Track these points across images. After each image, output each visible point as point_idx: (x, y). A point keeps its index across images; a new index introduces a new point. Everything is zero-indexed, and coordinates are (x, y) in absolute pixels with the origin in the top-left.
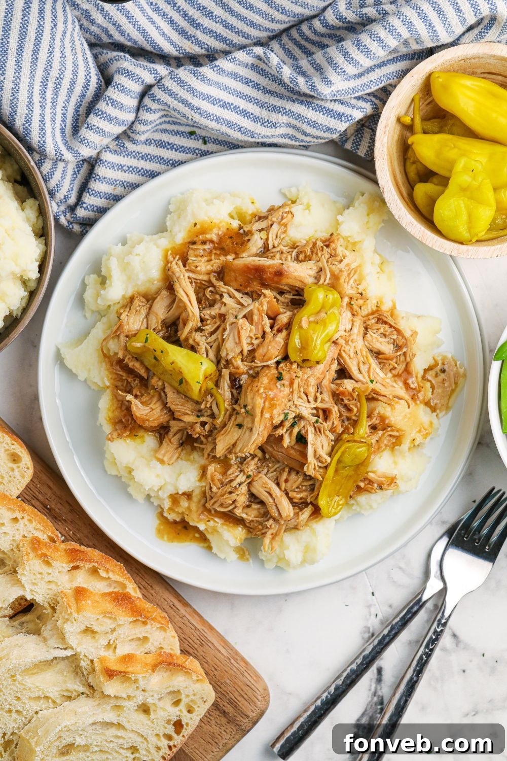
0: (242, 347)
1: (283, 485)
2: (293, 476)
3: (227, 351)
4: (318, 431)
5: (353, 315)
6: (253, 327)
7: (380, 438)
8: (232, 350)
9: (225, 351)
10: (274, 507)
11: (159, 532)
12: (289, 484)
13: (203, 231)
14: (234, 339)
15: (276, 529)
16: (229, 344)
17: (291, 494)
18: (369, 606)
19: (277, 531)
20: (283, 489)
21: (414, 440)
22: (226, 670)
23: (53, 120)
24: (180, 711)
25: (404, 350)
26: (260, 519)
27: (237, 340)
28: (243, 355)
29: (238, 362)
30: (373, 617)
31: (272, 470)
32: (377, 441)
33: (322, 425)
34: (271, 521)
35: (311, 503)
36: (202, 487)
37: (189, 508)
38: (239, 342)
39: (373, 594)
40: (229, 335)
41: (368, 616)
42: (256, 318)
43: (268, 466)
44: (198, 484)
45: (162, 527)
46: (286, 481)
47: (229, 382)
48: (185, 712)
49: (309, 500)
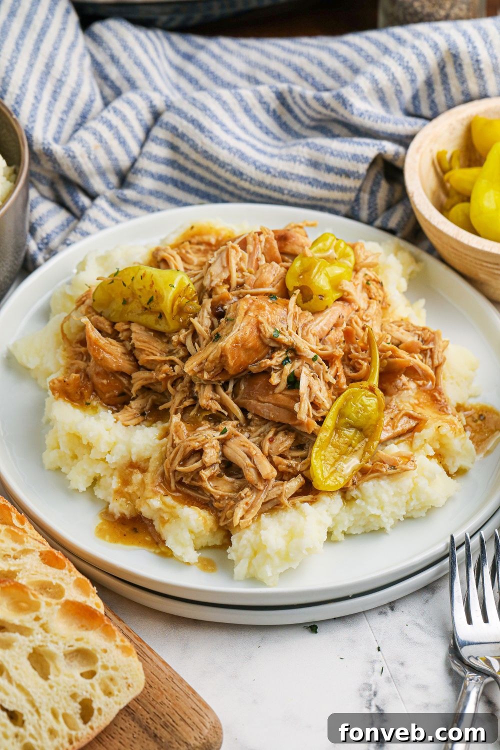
0: (230, 272)
1: (267, 445)
2: (281, 437)
3: (211, 276)
4: (317, 374)
5: (370, 298)
6: (247, 255)
7: (396, 416)
8: (218, 276)
9: (209, 276)
10: (252, 470)
11: (101, 533)
12: (274, 445)
13: (200, 234)
14: (222, 263)
15: (253, 498)
16: (216, 269)
17: (275, 458)
18: (373, 662)
19: (254, 501)
20: (266, 451)
21: (439, 427)
22: (166, 688)
23: (48, 120)
24: (92, 685)
25: (431, 346)
26: (232, 494)
27: (226, 265)
28: (230, 284)
29: (224, 290)
30: (377, 674)
31: (255, 434)
32: (392, 419)
33: (321, 367)
34: (247, 490)
35: (301, 472)
36: (162, 446)
37: (143, 483)
38: (227, 266)
39: (379, 649)
40: (215, 262)
41: (370, 673)
42: (250, 248)
43: (250, 431)
44: (157, 441)
45: (104, 527)
46: (271, 440)
47: (210, 310)
48: (99, 691)
49: (299, 468)
